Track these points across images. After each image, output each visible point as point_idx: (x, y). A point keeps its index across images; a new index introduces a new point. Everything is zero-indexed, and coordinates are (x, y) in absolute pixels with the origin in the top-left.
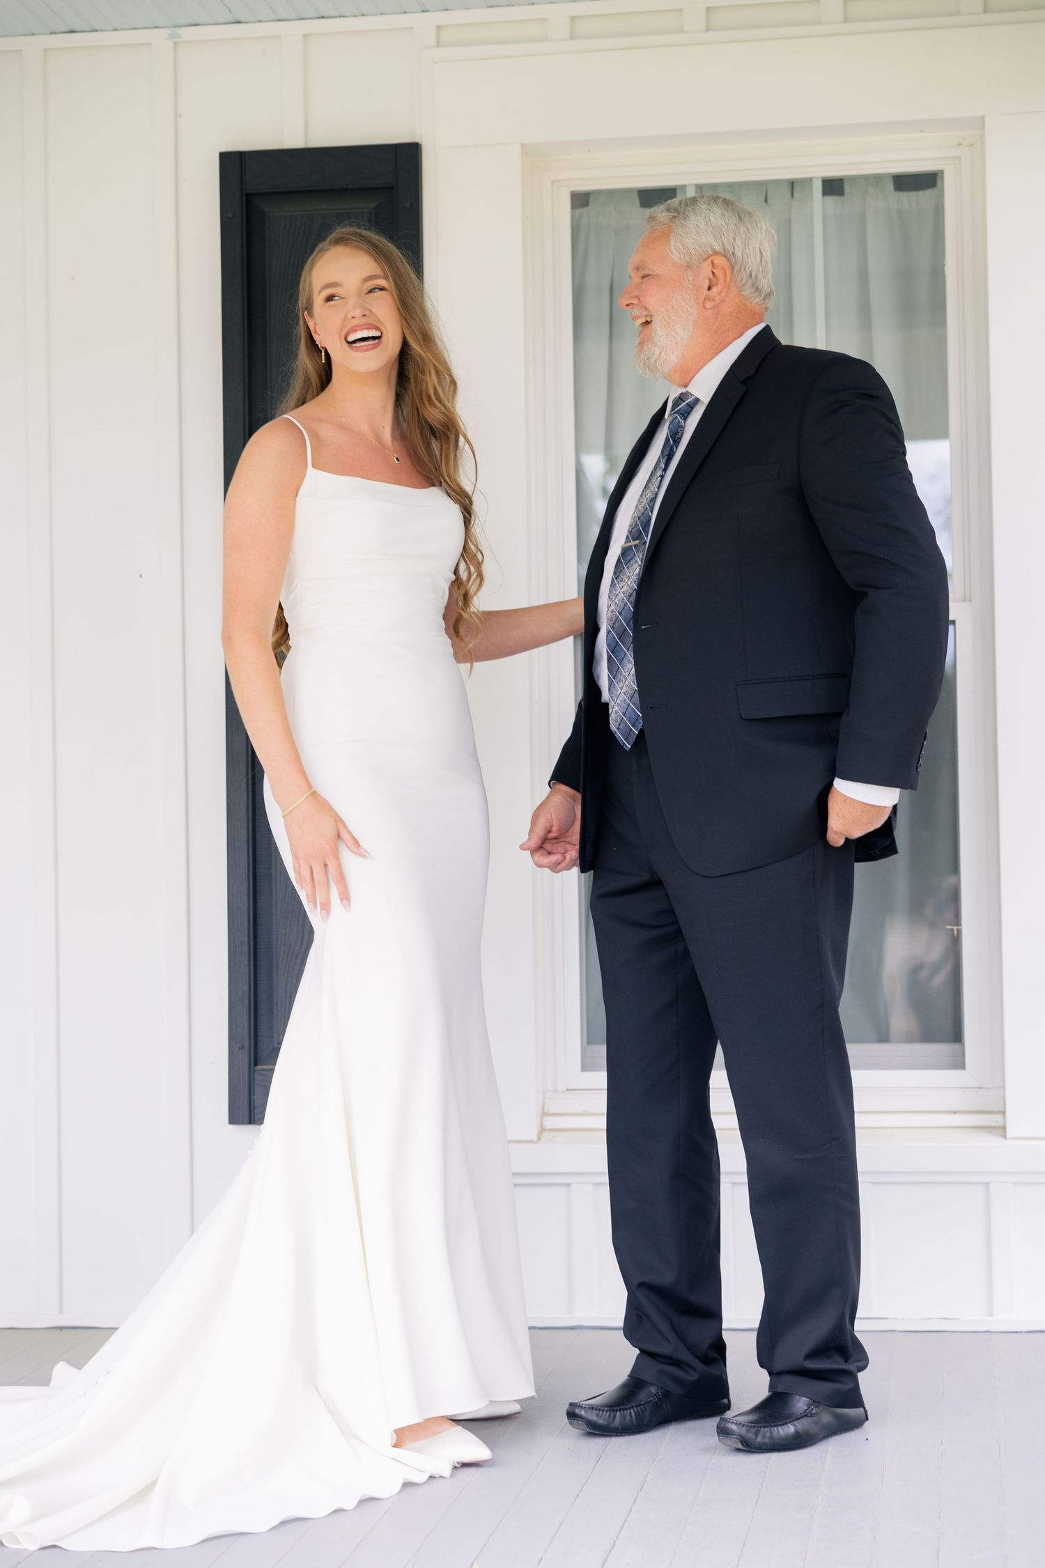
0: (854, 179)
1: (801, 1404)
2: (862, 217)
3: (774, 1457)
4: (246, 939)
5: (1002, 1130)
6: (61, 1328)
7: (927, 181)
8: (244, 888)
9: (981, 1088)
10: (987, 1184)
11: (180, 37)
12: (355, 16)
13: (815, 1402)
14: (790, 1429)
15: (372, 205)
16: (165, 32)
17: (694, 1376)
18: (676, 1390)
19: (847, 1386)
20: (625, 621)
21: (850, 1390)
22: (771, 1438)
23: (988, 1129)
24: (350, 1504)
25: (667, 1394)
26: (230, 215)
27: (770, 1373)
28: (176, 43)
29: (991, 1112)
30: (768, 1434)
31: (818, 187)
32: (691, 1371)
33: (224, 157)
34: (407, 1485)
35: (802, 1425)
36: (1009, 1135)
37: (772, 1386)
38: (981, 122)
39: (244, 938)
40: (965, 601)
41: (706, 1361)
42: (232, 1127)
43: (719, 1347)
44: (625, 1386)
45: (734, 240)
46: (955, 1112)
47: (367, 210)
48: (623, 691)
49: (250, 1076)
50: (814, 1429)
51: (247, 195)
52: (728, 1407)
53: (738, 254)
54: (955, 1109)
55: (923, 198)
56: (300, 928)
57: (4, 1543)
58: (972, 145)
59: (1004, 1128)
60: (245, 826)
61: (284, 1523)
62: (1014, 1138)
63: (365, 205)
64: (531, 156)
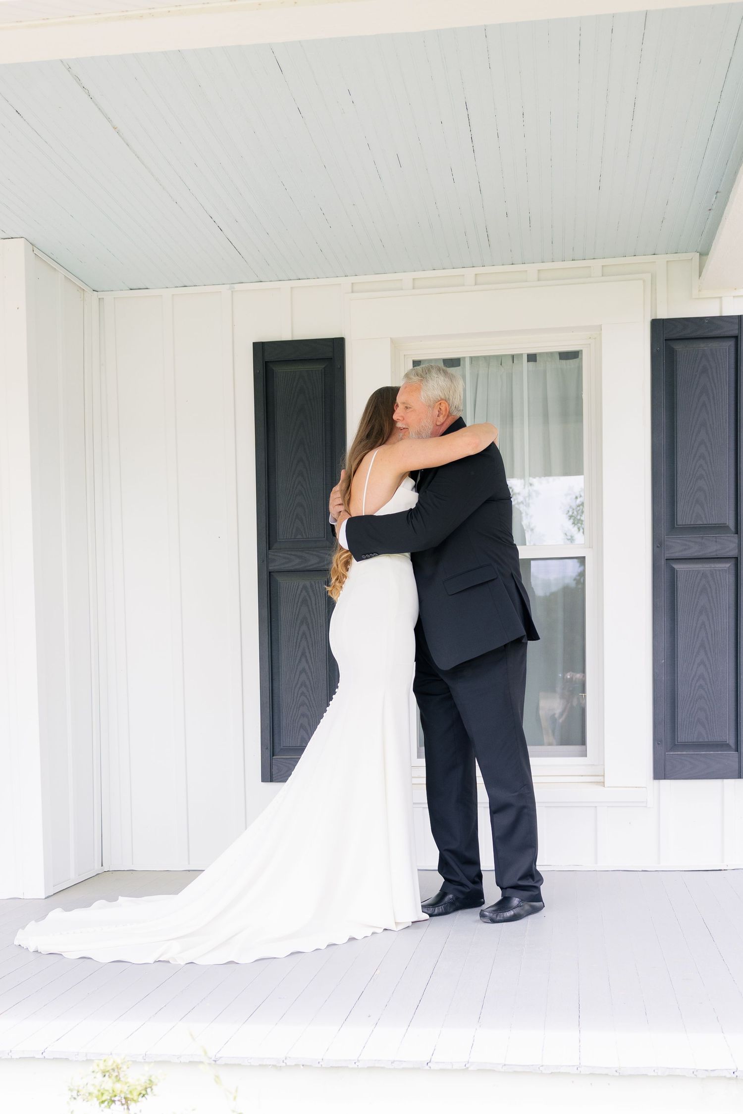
0: (541, 354)
1: (516, 901)
2: (545, 372)
3: (504, 924)
4: (268, 701)
5: (603, 784)
6: (189, 871)
7: (574, 355)
8: (267, 678)
9: (594, 765)
10: (596, 807)
11: (235, 289)
12: (314, 279)
13: (522, 900)
14: (511, 913)
15: (323, 367)
16: (228, 286)
17: (468, 890)
18: (461, 896)
19: (535, 893)
21: (536, 895)
22: (503, 917)
23: (597, 783)
24: (323, 947)
25: (457, 898)
26: (258, 371)
27: (502, 888)
28: (232, 291)
29: (598, 776)
30: (502, 916)
31: (525, 358)
32: (468, 889)
33: (255, 345)
34: (352, 939)
35: (516, 911)
36: (606, 786)
37: (502, 895)
38: (600, 327)
39: (267, 700)
40: (590, 548)
41: (474, 882)
42: (263, 783)
43: (480, 876)
44: (438, 895)
45: (449, 392)
46: (582, 776)
47: (321, 369)
49: (270, 761)
50: (522, 912)
51: (266, 362)
52: (484, 903)
53: (451, 398)
55: (572, 363)
56: (292, 696)
58: (595, 338)
59: (604, 782)
60: (268, 650)
61: (292, 954)
62: (608, 787)
63: (320, 367)
64: (395, 344)
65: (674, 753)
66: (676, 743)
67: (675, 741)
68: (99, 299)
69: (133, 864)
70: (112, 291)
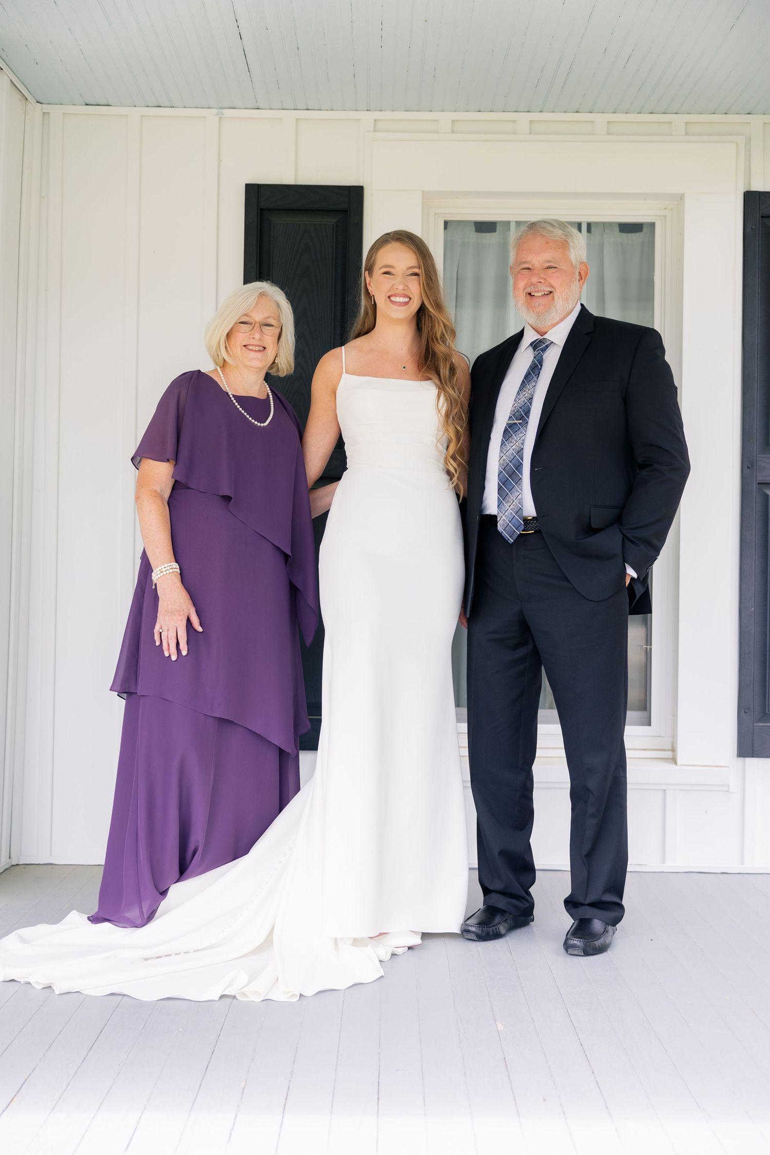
2: (602, 245)
5: (674, 760)
9: (659, 736)
10: (665, 790)
11: (224, 115)
12: (327, 110)
13: (607, 924)
15: (335, 220)
16: (215, 111)
18: (516, 913)
20: (514, 467)
23: (667, 759)
26: (252, 220)
28: (220, 118)
29: (668, 750)
31: (584, 227)
33: (248, 187)
36: (678, 763)
38: (681, 197)
46: (645, 750)
47: (332, 223)
48: (511, 508)
51: (262, 209)
54: (645, 748)
57: (237, 997)
58: (672, 209)
62: (681, 765)
63: (330, 220)
64: (427, 197)
65: (764, 724)
66: (767, 712)
67: (765, 709)
68: (43, 113)
69: (51, 855)
70: (62, 104)
